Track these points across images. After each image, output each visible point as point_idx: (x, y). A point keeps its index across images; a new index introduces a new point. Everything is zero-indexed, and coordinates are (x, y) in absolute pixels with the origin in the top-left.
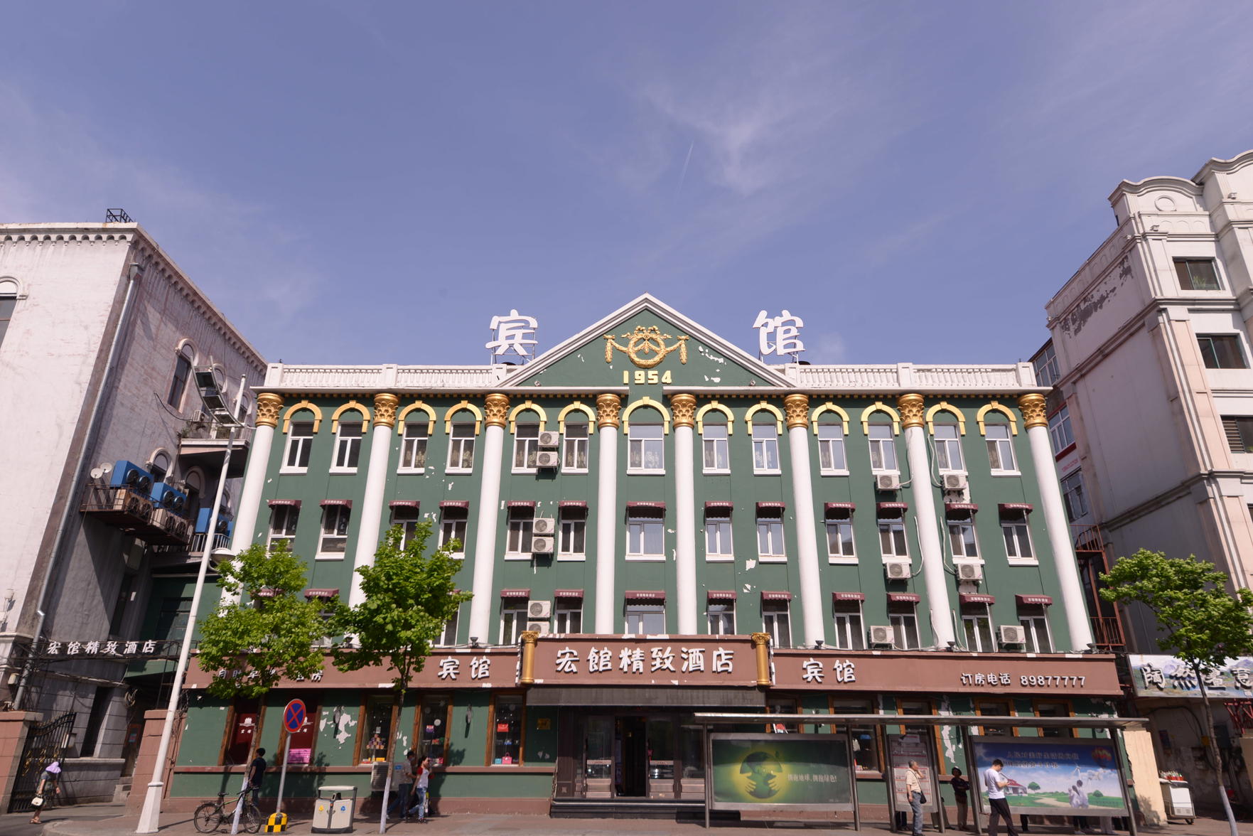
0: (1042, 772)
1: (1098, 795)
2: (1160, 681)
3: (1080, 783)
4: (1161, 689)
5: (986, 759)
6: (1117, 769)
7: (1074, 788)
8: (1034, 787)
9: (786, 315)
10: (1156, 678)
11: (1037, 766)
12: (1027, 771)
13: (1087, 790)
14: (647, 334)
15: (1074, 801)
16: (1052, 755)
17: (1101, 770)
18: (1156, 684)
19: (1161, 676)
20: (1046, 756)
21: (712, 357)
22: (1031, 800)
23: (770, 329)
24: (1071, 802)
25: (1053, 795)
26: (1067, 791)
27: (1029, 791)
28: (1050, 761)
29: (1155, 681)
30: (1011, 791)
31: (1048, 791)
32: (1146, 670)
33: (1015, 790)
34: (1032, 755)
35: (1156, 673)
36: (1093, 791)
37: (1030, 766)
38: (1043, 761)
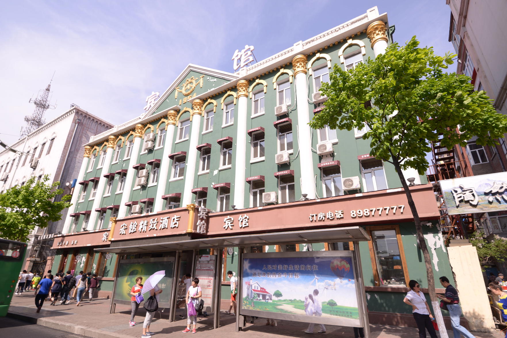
0: (286, 282)
1: (332, 304)
2: (472, 198)
3: (316, 292)
4: (475, 206)
5: (249, 271)
6: (353, 278)
7: (310, 296)
8: (278, 294)
9: (247, 47)
10: (468, 196)
11: (283, 276)
12: (275, 280)
13: (322, 299)
14: (190, 81)
15: (309, 309)
16: (296, 266)
17: (338, 280)
18: (468, 202)
19: (473, 195)
20: (291, 268)
21: (212, 80)
22: (274, 305)
23: (239, 57)
24: (306, 310)
25: (291, 302)
26: (303, 299)
27: (274, 298)
28: (293, 272)
29: (466, 199)
30: (261, 298)
31: (288, 299)
32: (456, 192)
33: (264, 297)
34: (280, 267)
35: (467, 192)
36: (327, 300)
37: (277, 277)
38: (288, 272)
